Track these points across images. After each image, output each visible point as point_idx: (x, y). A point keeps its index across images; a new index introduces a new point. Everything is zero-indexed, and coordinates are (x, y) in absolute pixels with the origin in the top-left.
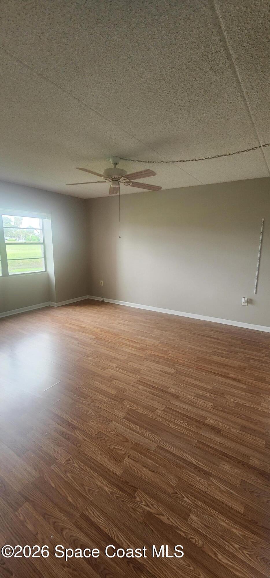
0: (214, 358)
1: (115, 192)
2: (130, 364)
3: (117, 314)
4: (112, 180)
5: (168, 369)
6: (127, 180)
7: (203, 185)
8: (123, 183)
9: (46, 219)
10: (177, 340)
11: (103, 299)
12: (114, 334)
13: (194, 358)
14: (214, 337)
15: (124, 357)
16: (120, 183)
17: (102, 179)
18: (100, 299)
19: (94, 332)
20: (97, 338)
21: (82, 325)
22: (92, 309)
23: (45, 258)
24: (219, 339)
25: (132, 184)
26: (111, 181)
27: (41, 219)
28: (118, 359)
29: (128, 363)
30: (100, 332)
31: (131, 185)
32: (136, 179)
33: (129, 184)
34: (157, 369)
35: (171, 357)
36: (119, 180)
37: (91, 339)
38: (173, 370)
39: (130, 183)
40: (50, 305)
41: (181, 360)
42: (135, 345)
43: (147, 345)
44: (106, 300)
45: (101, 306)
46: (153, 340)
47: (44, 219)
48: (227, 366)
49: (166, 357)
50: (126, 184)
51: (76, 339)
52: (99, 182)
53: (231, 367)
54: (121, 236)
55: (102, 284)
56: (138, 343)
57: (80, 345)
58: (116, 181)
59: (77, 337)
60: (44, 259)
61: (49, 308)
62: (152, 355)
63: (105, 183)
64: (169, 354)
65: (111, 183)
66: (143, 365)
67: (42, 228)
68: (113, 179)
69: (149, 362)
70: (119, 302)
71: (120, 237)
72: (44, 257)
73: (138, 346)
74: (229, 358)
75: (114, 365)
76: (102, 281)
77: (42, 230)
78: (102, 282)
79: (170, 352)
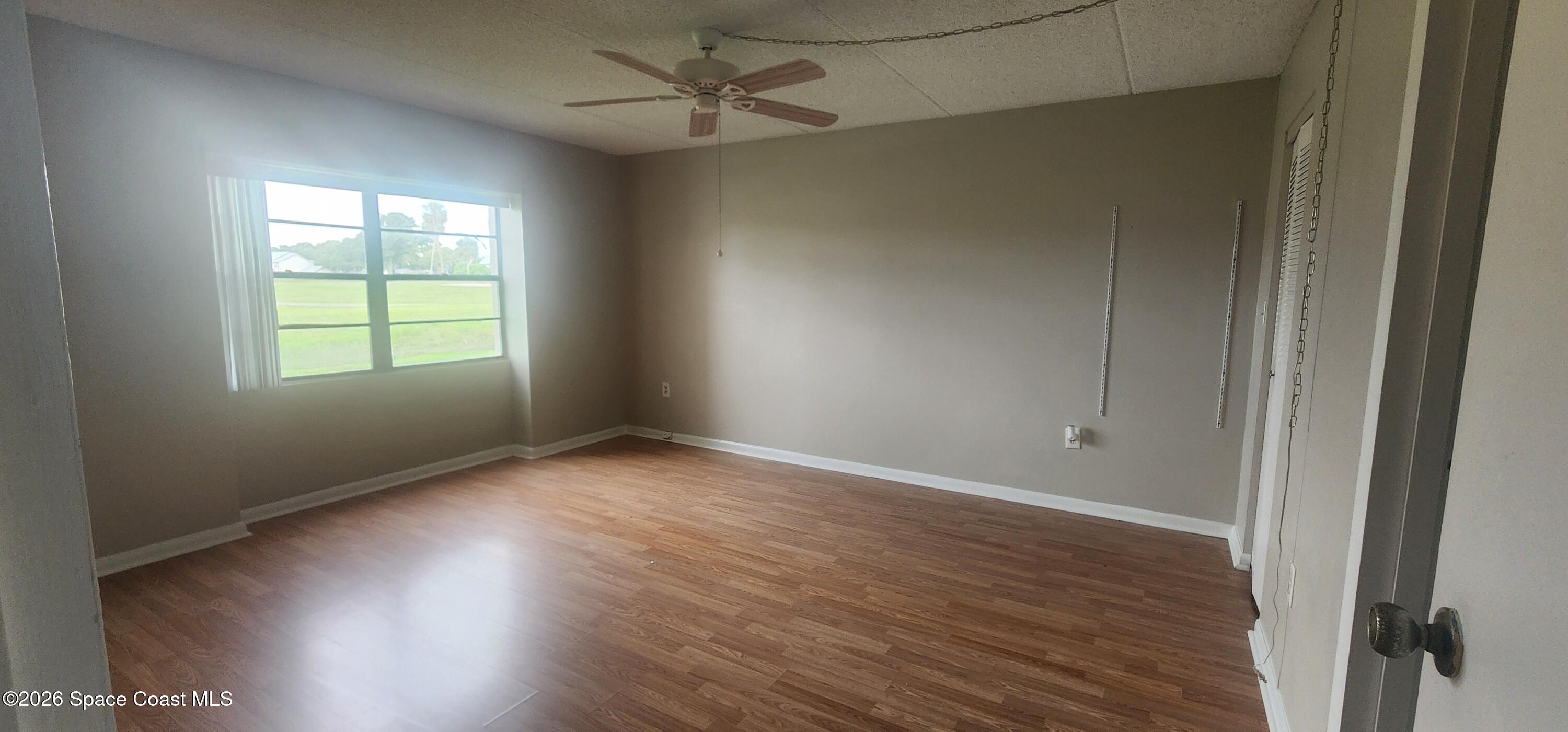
0: (1000, 604)
1: (705, 131)
2: (754, 629)
3: (710, 478)
4: (697, 93)
5: (866, 643)
6: (743, 92)
7: (947, 115)
8: (729, 101)
9: (508, 208)
10: (886, 553)
11: (669, 434)
12: (705, 538)
13: (942, 607)
14: (994, 540)
15: (734, 607)
16: (721, 100)
17: (669, 89)
18: (660, 435)
19: (644, 532)
20: (652, 552)
21: (607, 511)
22: (639, 464)
23: (503, 319)
24: (1007, 548)
25: (756, 105)
26: (695, 96)
27: (493, 209)
28: (716, 616)
29: (747, 628)
30: (660, 532)
31: (751, 107)
32: (767, 88)
33: (749, 105)
34: (834, 645)
35: (875, 605)
36: (719, 94)
37: (634, 553)
38: (882, 644)
39: (749, 103)
40: (515, 455)
41: (904, 613)
42: (764, 569)
43: (800, 569)
44: (678, 438)
45: (662, 455)
46: (818, 555)
47: (502, 207)
48: (1039, 627)
49: (857, 603)
50: (739, 104)
51: (589, 555)
52: (660, 97)
53: (1050, 630)
54: (722, 251)
55: (666, 392)
56: (773, 562)
57: (601, 574)
58: (710, 94)
59: (591, 547)
60: (498, 322)
61: (512, 462)
62: (818, 600)
63: (678, 101)
64: (868, 596)
65: (693, 103)
66: (791, 632)
67: (494, 234)
68: (700, 88)
69: (810, 621)
70: (712, 444)
71: (721, 254)
72: (499, 316)
73: (776, 573)
74: (1041, 604)
75: (703, 634)
76: (668, 385)
77: (495, 240)
78: (666, 388)
79: (869, 589)
